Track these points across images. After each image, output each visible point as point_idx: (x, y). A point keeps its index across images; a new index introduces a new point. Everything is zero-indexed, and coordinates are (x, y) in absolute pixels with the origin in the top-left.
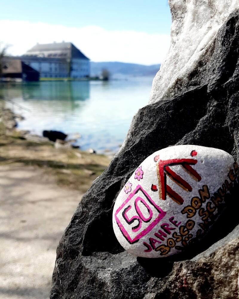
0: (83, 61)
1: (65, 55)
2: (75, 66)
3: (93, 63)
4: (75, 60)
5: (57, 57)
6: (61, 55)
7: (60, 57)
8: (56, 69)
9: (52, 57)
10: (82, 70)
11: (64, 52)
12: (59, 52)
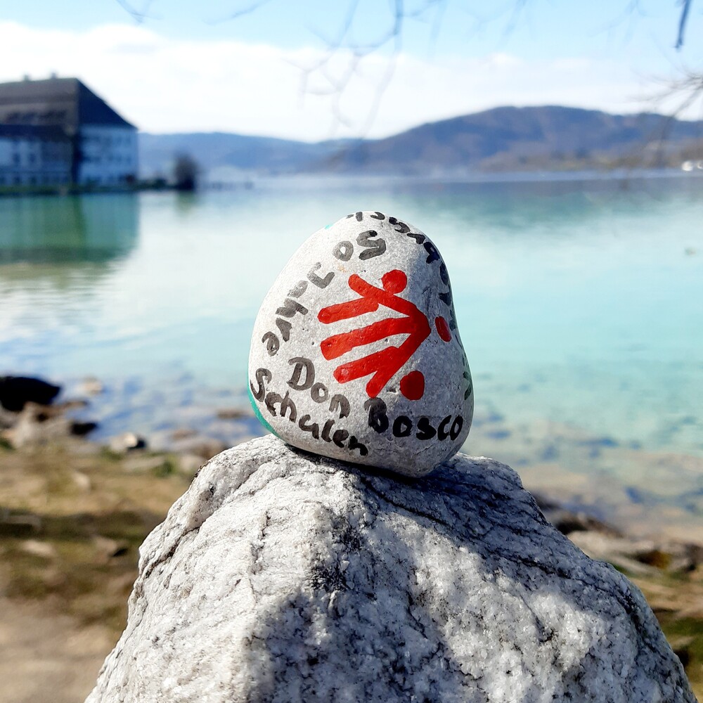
0: (115, 133)
1: (62, 114)
2: (90, 149)
3: (147, 136)
4: (90, 131)
5: (35, 122)
6: (50, 115)
7: (43, 123)
8: (32, 158)
9: (19, 122)
10: (111, 158)
11: (58, 106)
12: (40, 107)
